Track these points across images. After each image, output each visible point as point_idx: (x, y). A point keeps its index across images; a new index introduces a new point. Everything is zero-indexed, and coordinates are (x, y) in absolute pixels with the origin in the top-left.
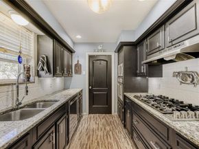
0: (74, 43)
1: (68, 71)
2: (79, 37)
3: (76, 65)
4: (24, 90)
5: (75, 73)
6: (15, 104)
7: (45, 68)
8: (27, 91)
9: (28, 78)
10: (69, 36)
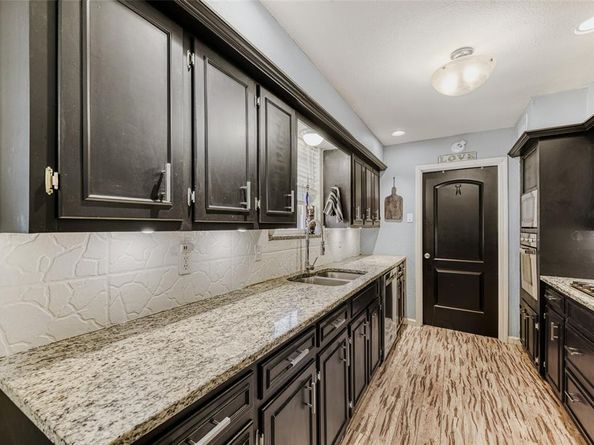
0: (384, 148)
1: (373, 214)
2: (398, 133)
3: (388, 200)
4: (319, 248)
5: (387, 218)
6: (304, 269)
7: (338, 210)
8: (324, 249)
9: (312, 228)
10: (376, 137)
